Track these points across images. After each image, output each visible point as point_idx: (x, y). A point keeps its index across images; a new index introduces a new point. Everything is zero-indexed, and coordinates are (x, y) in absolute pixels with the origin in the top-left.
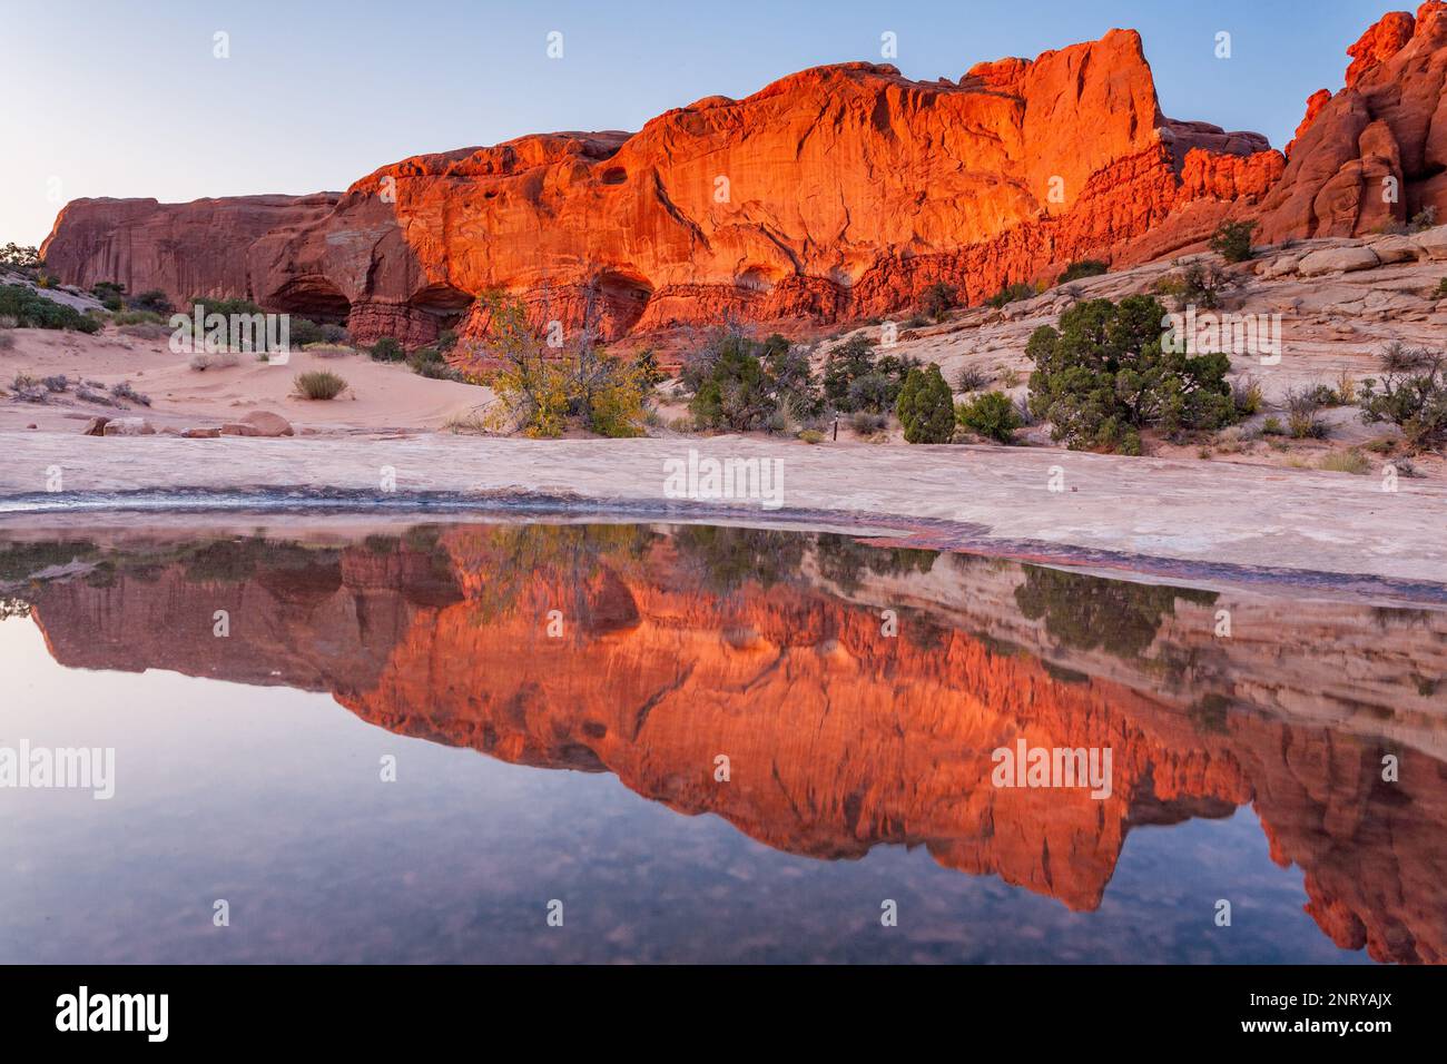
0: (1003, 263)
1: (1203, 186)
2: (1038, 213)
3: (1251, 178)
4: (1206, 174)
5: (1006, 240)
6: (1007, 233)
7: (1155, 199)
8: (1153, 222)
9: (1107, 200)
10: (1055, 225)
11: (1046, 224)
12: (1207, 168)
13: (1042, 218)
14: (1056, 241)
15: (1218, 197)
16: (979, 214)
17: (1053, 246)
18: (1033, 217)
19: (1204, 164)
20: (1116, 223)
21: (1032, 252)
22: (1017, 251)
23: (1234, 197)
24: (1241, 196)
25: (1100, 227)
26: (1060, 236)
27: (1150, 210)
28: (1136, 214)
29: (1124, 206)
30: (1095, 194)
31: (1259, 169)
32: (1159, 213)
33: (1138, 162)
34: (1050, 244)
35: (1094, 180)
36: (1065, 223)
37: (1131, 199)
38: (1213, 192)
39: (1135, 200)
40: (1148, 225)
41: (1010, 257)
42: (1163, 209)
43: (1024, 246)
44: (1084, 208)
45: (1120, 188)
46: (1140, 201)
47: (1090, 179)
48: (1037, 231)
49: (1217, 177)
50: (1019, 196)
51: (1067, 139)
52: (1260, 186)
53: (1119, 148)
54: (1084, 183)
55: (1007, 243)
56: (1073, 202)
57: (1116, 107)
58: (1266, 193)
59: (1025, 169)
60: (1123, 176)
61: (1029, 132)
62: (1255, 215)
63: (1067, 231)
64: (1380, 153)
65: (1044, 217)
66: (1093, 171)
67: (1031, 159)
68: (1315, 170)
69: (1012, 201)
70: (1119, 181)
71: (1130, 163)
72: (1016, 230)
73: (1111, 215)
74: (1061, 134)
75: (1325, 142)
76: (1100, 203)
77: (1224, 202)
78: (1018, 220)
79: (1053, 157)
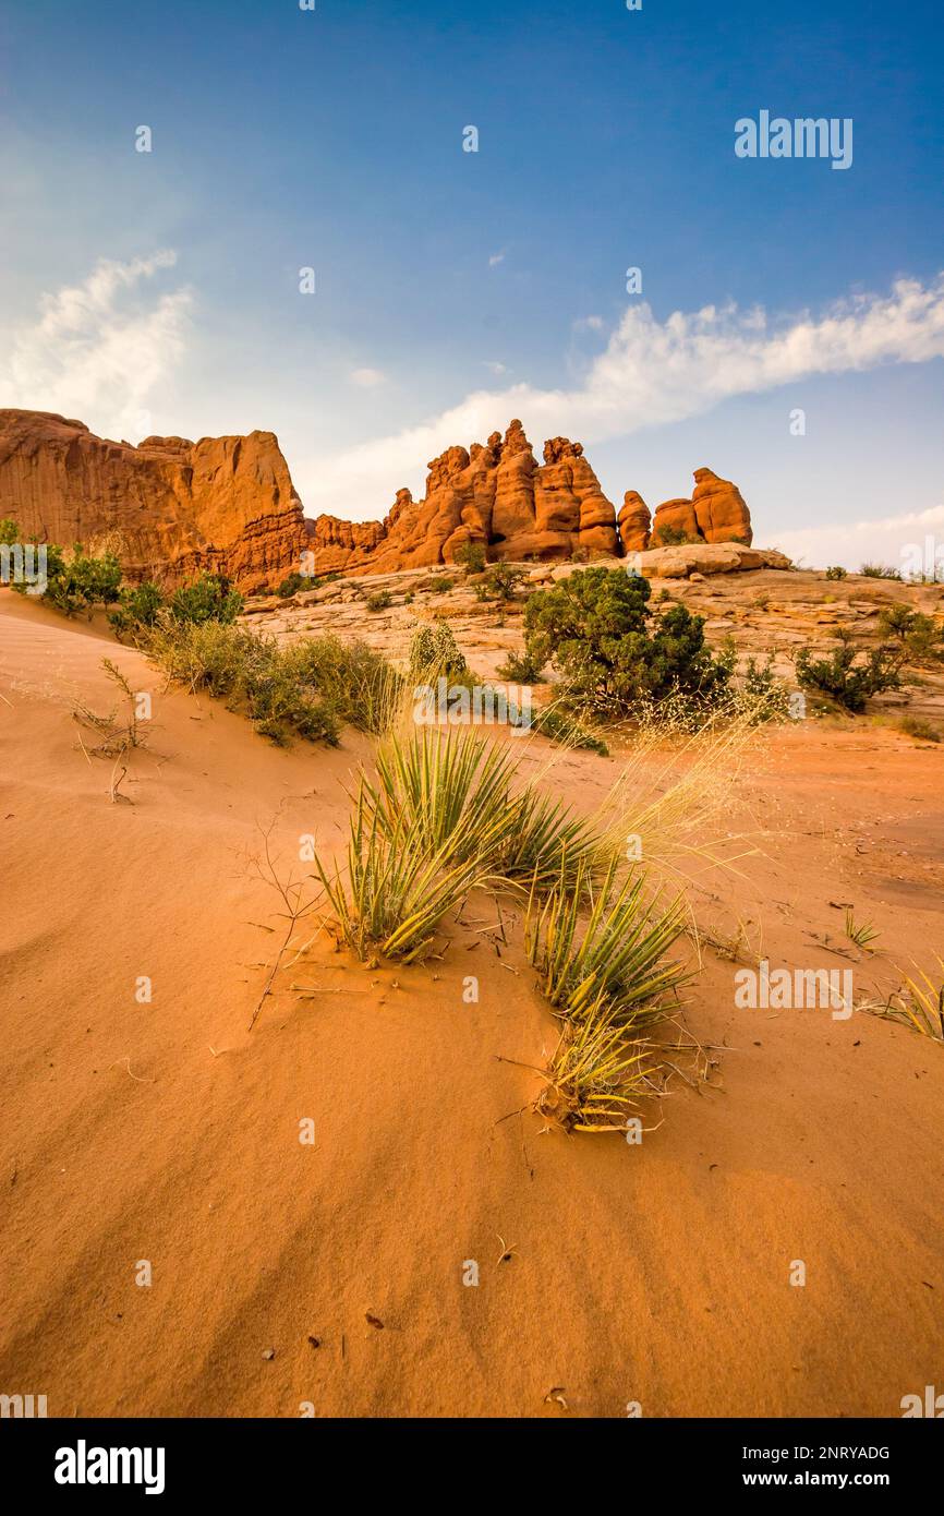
1: (332, 537)
2: (206, 546)
3: (365, 536)
5: (182, 563)
6: (183, 558)
8: (295, 559)
9: (260, 543)
10: (220, 555)
11: (213, 554)
12: (334, 527)
13: (208, 551)
14: (222, 566)
16: (159, 543)
17: (220, 570)
18: (202, 549)
19: (331, 525)
20: (268, 556)
22: (191, 571)
23: (353, 547)
24: (358, 548)
25: (257, 559)
26: (224, 563)
27: (291, 552)
28: (282, 553)
29: (273, 548)
30: (251, 536)
31: (369, 531)
32: (299, 554)
33: (281, 519)
35: (250, 527)
36: (228, 555)
37: (278, 543)
38: (339, 543)
39: (281, 544)
40: (291, 561)
42: (301, 552)
44: (243, 547)
45: (269, 535)
46: (284, 545)
47: (246, 527)
48: (206, 559)
49: (341, 533)
50: (191, 534)
51: (227, 498)
52: (370, 542)
53: (267, 509)
54: (242, 529)
55: (182, 565)
56: (234, 541)
57: (264, 481)
58: (375, 546)
59: (194, 515)
60: (271, 527)
61: (196, 489)
62: (369, 559)
63: (230, 560)
64: (475, 523)
65: (211, 550)
66: (249, 521)
67: (199, 509)
68: (439, 529)
69: (185, 536)
70: (268, 530)
71: (276, 519)
72: (189, 556)
73: (265, 553)
74: (221, 494)
75: (442, 512)
76: (256, 543)
77: (346, 550)
78: (190, 550)
79: (215, 509)
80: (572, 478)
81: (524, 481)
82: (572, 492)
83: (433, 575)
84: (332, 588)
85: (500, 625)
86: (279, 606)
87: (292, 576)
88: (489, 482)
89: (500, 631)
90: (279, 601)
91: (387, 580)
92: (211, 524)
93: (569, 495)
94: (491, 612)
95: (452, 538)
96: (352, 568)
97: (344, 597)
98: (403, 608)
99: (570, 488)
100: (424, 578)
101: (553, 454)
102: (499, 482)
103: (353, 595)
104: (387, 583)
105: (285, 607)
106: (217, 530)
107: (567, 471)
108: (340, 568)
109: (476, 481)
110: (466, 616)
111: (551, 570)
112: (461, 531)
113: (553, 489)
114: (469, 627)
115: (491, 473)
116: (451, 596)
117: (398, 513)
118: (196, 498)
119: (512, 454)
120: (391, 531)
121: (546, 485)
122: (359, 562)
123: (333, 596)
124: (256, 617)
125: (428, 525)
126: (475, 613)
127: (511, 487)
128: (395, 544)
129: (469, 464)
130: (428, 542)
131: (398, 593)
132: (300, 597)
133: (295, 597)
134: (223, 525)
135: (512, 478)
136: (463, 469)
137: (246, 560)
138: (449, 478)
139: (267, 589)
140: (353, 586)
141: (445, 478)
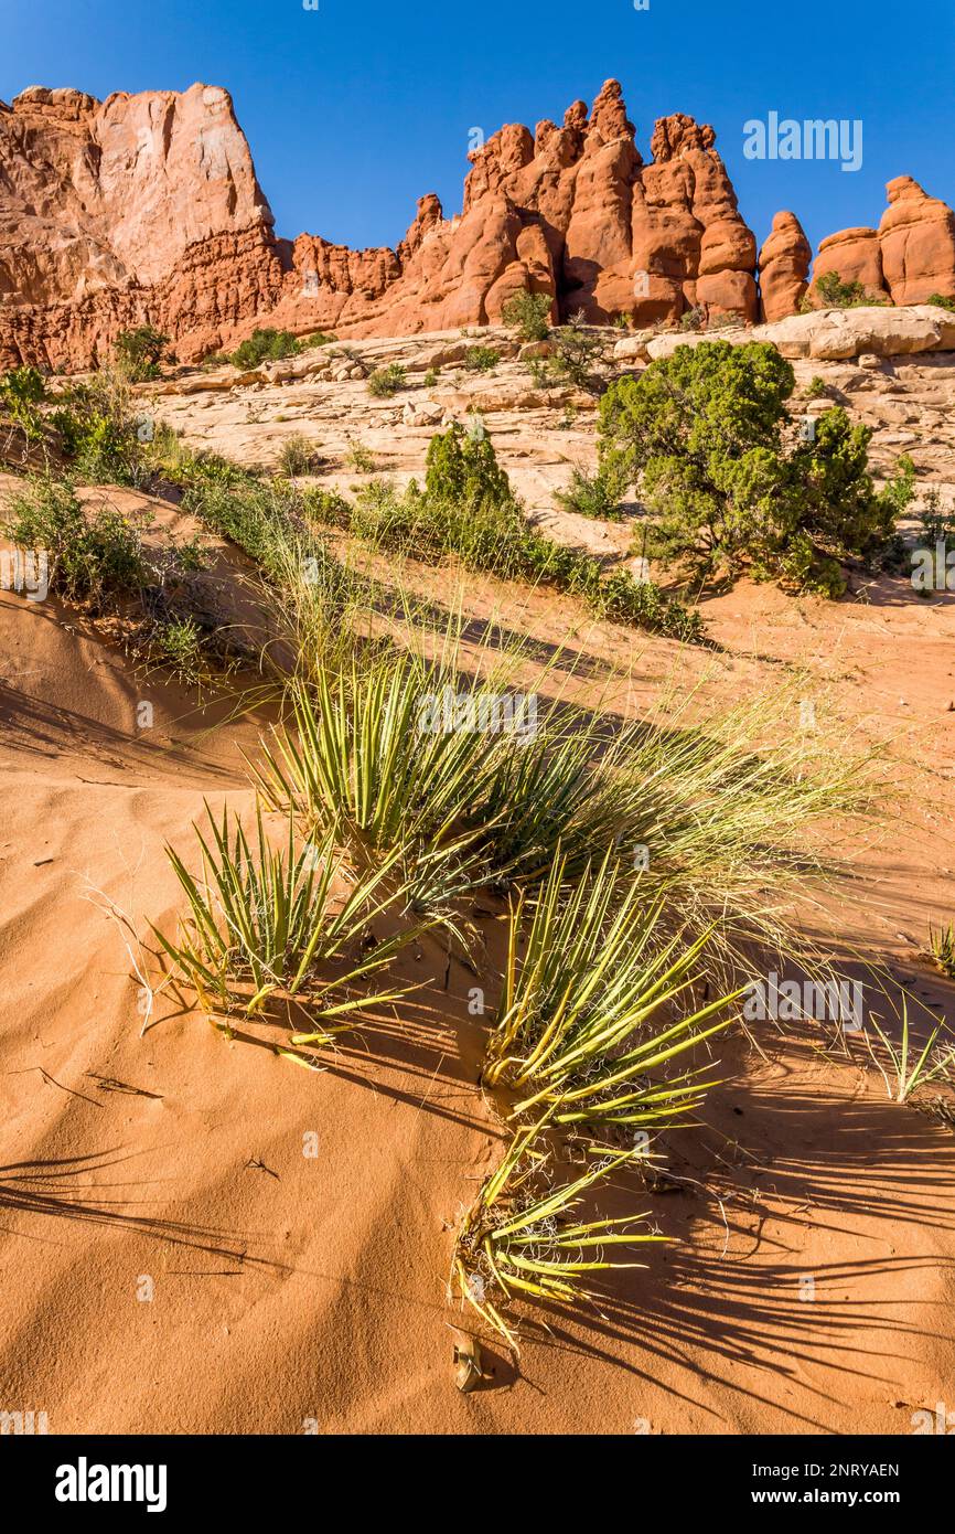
0: (91, 333)
1: (318, 272)
2: (126, 279)
3: (367, 273)
4: (320, 262)
5: (91, 305)
6: (91, 296)
7: (262, 282)
8: (262, 306)
9: (208, 277)
10: (148, 294)
11: (137, 293)
12: (321, 256)
13: (131, 286)
14: (151, 313)
15: (334, 289)
17: (148, 319)
18: (121, 283)
19: (316, 252)
20: (221, 299)
21: (123, 322)
22: (105, 319)
23: (350, 291)
24: (356, 291)
25: (204, 303)
26: (154, 308)
27: (257, 293)
28: (243, 295)
29: (228, 285)
30: (195, 266)
31: (374, 264)
32: (267, 297)
33: (240, 238)
34: (143, 317)
35: (192, 251)
36: (160, 295)
37: (236, 278)
38: (329, 282)
39: (240, 280)
40: (256, 308)
41: (98, 326)
42: (271, 294)
43: (113, 317)
44: (182, 283)
45: (223, 264)
46: (246, 282)
47: (187, 250)
48: (127, 299)
49: (333, 267)
50: (102, 257)
51: (156, 199)
52: (376, 283)
53: (220, 220)
54: (181, 253)
55: (92, 309)
56: (168, 271)
57: (212, 174)
58: (383, 290)
59: (106, 226)
60: (225, 252)
61: (107, 183)
62: (375, 311)
63: (164, 303)
64: (536, 259)
65: (133, 285)
66: (191, 239)
67: (114, 215)
68: (482, 266)
69: (94, 261)
70: (220, 256)
71: (232, 239)
72: (101, 294)
73: (215, 293)
74: (148, 191)
75: (488, 237)
76: (201, 277)
77: (340, 294)
78: (103, 284)
79: (139, 218)
80: (693, 186)
81: (617, 190)
82: (690, 212)
83: (468, 342)
84: (316, 355)
85: (566, 426)
86: (237, 382)
87: (257, 333)
88: (563, 187)
89: (565, 435)
90: (238, 373)
91: (399, 347)
92: (132, 243)
93: (686, 215)
94: (553, 404)
95: (501, 281)
96: (348, 324)
97: (335, 372)
98: (423, 394)
99: (688, 203)
100: (454, 346)
101: (667, 145)
102: (578, 189)
103: (349, 370)
104: (400, 352)
105: (247, 385)
106: (143, 253)
107: (686, 174)
108: (331, 323)
109: (542, 187)
110: (516, 408)
111: (645, 342)
112: (514, 273)
113: (661, 204)
114: (518, 427)
115: (567, 174)
116: (495, 376)
117: (419, 235)
118: (108, 197)
119: (601, 142)
120: (409, 266)
121: (650, 197)
122: (359, 315)
123: (317, 370)
124: (203, 398)
125: (465, 257)
126: (531, 404)
127: (597, 200)
128: (414, 288)
129: (533, 157)
130: (465, 286)
131: (415, 368)
132: (269, 368)
133: (262, 368)
134: (151, 245)
135: (600, 184)
136: (524, 164)
137: (188, 303)
138: (500, 180)
139: (218, 354)
140: (348, 353)
141: (494, 180)
